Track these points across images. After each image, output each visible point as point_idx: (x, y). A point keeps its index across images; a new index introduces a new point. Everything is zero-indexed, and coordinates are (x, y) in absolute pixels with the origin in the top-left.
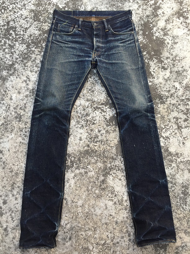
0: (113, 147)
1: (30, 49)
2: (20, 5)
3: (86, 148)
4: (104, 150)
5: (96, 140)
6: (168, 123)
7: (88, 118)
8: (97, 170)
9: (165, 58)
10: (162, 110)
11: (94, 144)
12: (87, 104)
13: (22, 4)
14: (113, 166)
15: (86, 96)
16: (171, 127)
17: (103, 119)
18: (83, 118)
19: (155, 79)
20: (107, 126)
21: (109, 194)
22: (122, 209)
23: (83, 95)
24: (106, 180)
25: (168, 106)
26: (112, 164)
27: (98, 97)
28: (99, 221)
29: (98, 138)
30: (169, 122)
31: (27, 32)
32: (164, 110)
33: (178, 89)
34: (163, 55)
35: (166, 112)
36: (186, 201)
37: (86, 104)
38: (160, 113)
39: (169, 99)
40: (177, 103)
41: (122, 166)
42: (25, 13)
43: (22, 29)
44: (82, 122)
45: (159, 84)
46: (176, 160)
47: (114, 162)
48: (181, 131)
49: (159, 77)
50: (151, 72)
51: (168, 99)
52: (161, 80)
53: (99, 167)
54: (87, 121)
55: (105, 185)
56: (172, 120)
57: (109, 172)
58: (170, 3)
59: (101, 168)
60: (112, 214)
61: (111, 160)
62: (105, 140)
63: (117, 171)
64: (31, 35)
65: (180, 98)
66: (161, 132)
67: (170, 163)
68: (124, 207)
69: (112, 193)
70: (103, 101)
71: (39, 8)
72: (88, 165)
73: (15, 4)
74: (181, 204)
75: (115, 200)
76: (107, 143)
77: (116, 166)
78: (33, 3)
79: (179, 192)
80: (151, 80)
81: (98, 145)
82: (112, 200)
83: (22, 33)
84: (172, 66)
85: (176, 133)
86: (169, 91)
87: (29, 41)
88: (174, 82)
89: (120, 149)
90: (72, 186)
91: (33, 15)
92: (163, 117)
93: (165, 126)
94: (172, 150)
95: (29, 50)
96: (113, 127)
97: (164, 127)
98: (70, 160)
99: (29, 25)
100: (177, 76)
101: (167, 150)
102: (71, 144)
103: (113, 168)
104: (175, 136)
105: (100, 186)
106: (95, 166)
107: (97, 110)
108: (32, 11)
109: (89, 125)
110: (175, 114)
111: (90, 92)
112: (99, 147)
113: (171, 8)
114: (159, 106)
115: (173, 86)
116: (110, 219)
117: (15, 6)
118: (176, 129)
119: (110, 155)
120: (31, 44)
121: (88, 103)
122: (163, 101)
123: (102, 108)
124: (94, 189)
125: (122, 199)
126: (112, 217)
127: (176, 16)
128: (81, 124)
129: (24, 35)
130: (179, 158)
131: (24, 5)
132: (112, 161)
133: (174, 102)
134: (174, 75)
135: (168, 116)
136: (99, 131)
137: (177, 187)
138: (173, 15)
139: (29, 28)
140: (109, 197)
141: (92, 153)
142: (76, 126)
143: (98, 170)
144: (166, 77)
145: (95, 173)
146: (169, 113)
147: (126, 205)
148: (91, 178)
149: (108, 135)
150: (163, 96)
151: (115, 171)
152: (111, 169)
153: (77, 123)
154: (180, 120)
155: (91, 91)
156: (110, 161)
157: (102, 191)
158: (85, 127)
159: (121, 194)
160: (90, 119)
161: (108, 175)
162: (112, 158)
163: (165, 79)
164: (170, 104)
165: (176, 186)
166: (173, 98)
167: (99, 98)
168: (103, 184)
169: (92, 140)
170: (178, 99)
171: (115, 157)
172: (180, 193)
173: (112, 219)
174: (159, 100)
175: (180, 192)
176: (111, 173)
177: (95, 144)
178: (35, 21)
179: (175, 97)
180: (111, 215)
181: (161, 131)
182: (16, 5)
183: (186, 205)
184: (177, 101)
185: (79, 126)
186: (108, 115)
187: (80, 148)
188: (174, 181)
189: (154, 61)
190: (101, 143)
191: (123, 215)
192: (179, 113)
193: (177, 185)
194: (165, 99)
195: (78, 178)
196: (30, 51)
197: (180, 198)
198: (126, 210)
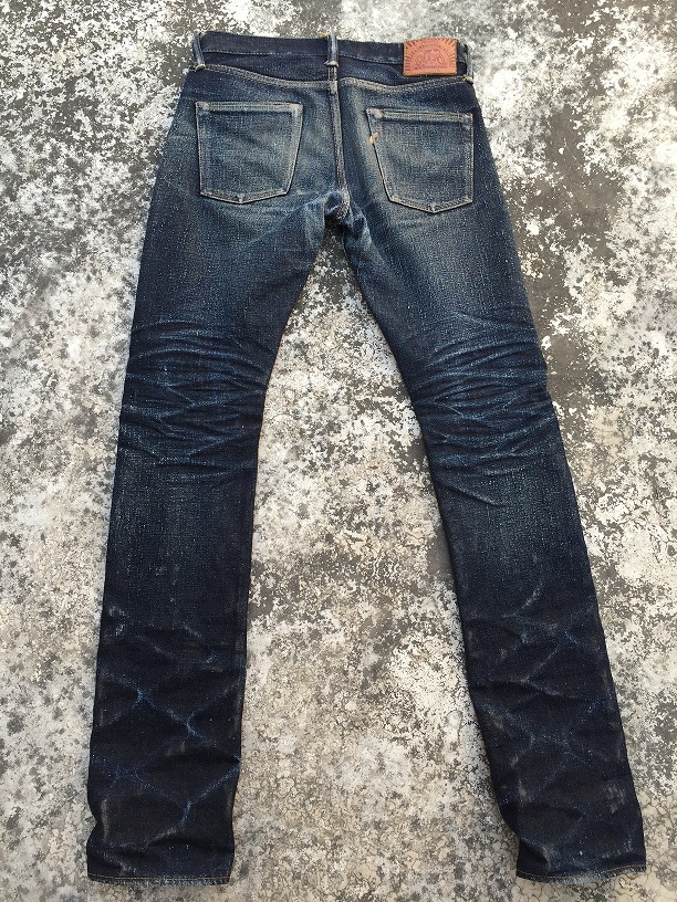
0: (418, 547)
1: (142, 183)
2: (118, 24)
3: (320, 546)
4: (387, 557)
5: (356, 520)
6: (621, 474)
7: (335, 439)
8: (355, 629)
9: (619, 242)
10: (602, 427)
11: (350, 533)
12: (334, 387)
13: (126, 19)
14: (412, 617)
15: (333, 358)
16: (631, 490)
17: (386, 444)
18: (318, 438)
19: (582, 316)
20: (402, 470)
21: (394, 717)
22: (440, 776)
23: (323, 357)
24: (385, 668)
25: (621, 415)
26: (411, 609)
27: (375, 368)
28: (352, 813)
29: (365, 513)
30: (622, 470)
31: (136, 121)
32: (606, 428)
33: (661, 354)
34: (614, 233)
35: (615, 434)
36: (669, 762)
37: (329, 388)
38: (592, 436)
39: (627, 390)
40: (656, 406)
41: (449, 618)
42: (132, 52)
43: (120, 108)
44: (313, 450)
45: (595, 333)
46: (643, 609)
47: (419, 602)
48: (665, 507)
49: (595, 309)
50: (567, 288)
51: (623, 390)
52: (601, 320)
53: (365, 616)
54: (331, 449)
55: (381, 685)
56: (635, 466)
57: (398, 636)
58: (647, 49)
59: (369, 620)
60: (399, 791)
61: (408, 595)
62: (390, 522)
63: (429, 637)
64: (148, 133)
65: (668, 390)
66: (592, 506)
67: (620, 620)
68: (444, 767)
69: (404, 714)
70: (393, 383)
71: (183, 37)
72: (323, 608)
73: (98, 20)
74: (650, 768)
75: (415, 741)
76: (396, 532)
77: (424, 617)
78: (162, 19)
79: (647, 725)
80: (568, 318)
81: (364, 538)
82: (403, 739)
83: (117, 122)
84: (644, 274)
85: (645, 513)
86: (630, 360)
87: (141, 151)
88: (649, 329)
89: (441, 558)
90: (263, 681)
91: (160, 60)
92: (601, 453)
93: (607, 484)
94: (629, 571)
95: (140, 183)
96: (421, 478)
97: (603, 489)
98: (259, 586)
99: (143, 96)
100: (660, 310)
101: (610, 572)
102: (267, 529)
103: (415, 623)
104: (643, 523)
105: (365, 685)
106: (349, 611)
107: (369, 412)
108: (157, 46)
109: (337, 462)
110: (645, 444)
111: (346, 345)
112: (368, 545)
113: (653, 69)
114: (589, 412)
115: (644, 344)
116: (391, 808)
117: (97, 24)
118: (648, 498)
119: (407, 575)
120: (145, 165)
121: (336, 385)
122: (607, 395)
123: (387, 407)
124: (340, 695)
125: (440, 739)
126: (398, 802)
127: (667, 98)
128: (308, 457)
129: (122, 129)
130: (652, 602)
131: (132, 24)
132: (412, 598)
133: (643, 400)
134: (649, 306)
135: (620, 451)
136: (372, 489)
137: (639, 707)
138: (657, 92)
139: (142, 106)
140: (394, 728)
141: (340, 567)
142: (291, 465)
143: (361, 630)
144: (621, 312)
145: (348, 638)
146: (625, 439)
147: (451, 761)
148: (333, 656)
149: (400, 505)
150: (606, 378)
151: (419, 636)
152: (406, 626)
153: (293, 456)
154: (661, 467)
155: (349, 343)
156: (404, 599)
157: (367, 706)
158: (320, 471)
159: (439, 721)
160: (342, 444)
161: (396, 650)
162: (414, 589)
163: (616, 318)
164: (631, 405)
165: (638, 704)
166: (640, 385)
167: (378, 371)
168: (374, 679)
169: (344, 518)
170: (660, 392)
171: (421, 584)
172: (651, 730)
173: (401, 811)
174: (594, 390)
175: (650, 726)
176: (404, 641)
177: (355, 535)
178: (166, 83)
179: (650, 383)
180: (396, 795)
181: (593, 502)
182: (104, 21)
183: (669, 776)
184: (656, 400)
185: (302, 466)
186: (405, 432)
187: (298, 545)
188: (629, 686)
189: (579, 250)
190: (376, 531)
191: (440, 799)
192: (660, 441)
193: (640, 699)
194: (613, 387)
195: (285, 653)
196: (142, 188)
197: (651, 749)
198: (452, 778)
